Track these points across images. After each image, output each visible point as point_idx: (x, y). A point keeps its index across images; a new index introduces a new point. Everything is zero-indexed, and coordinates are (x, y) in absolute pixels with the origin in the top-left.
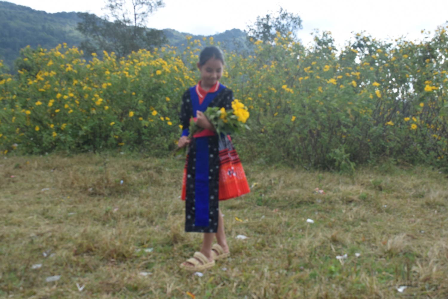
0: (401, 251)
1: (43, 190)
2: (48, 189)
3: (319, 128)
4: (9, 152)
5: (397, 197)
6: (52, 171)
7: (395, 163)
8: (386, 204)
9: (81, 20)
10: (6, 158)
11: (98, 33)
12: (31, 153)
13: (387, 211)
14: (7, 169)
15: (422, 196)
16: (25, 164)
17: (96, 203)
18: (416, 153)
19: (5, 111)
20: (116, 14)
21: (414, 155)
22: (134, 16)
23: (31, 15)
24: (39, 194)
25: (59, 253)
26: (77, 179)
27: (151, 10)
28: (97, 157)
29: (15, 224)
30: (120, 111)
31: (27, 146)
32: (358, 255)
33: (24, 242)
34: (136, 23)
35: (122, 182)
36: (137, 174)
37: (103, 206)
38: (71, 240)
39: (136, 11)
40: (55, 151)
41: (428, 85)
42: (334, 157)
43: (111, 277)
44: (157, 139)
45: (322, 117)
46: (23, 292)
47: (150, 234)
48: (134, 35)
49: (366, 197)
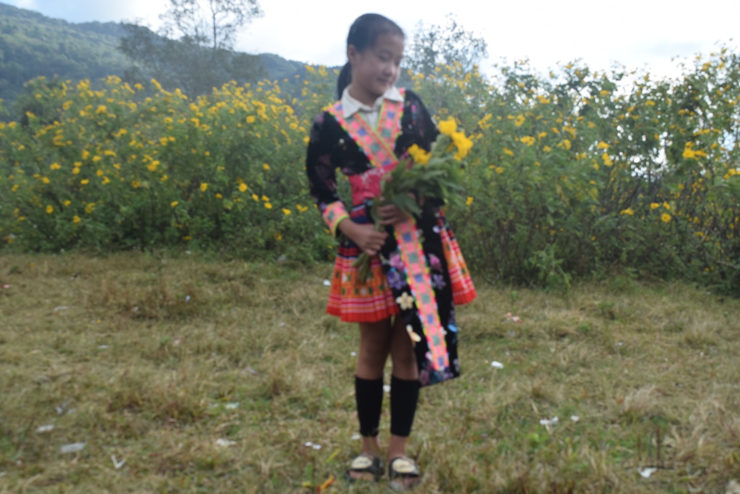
0: (647, 414)
1: (56, 309)
2: (64, 307)
3: (512, 216)
5: (639, 331)
6: (72, 278)
7: (636, 276)
8: (621, 341)
9: (127, 34)
11: (154, 57)
12: (38, 250)
13: (623, 352)
15: (680, 329)
16: (28, 266)
17: (145, 330)
18: (670, 260)
20: (184, 25)
21: (667, 263)
22: (212, 30)
23: (42, 27)
24: (49, 315)
25: (82, 407)
26: (113, 292)
27: (241, 22)
28: (146, 258)
29: (9, 362)
30: (187, 183)
31: (31, 238)
32: (575, 418)
33: (24, 390)
34: (215, 41)
35: (188, 298)
36: (214, 286)
37: (157, 335)
38: (102, 388)
39: (216, 22)
40: (78, 246)
41: (690, 149)
42: (538, 265)
43: (170, 447)
44: (247, 230)
45: (517, 198)
46: (23, 468)
47: (234, 381)
48: (213, 61)
49: (589, 328)
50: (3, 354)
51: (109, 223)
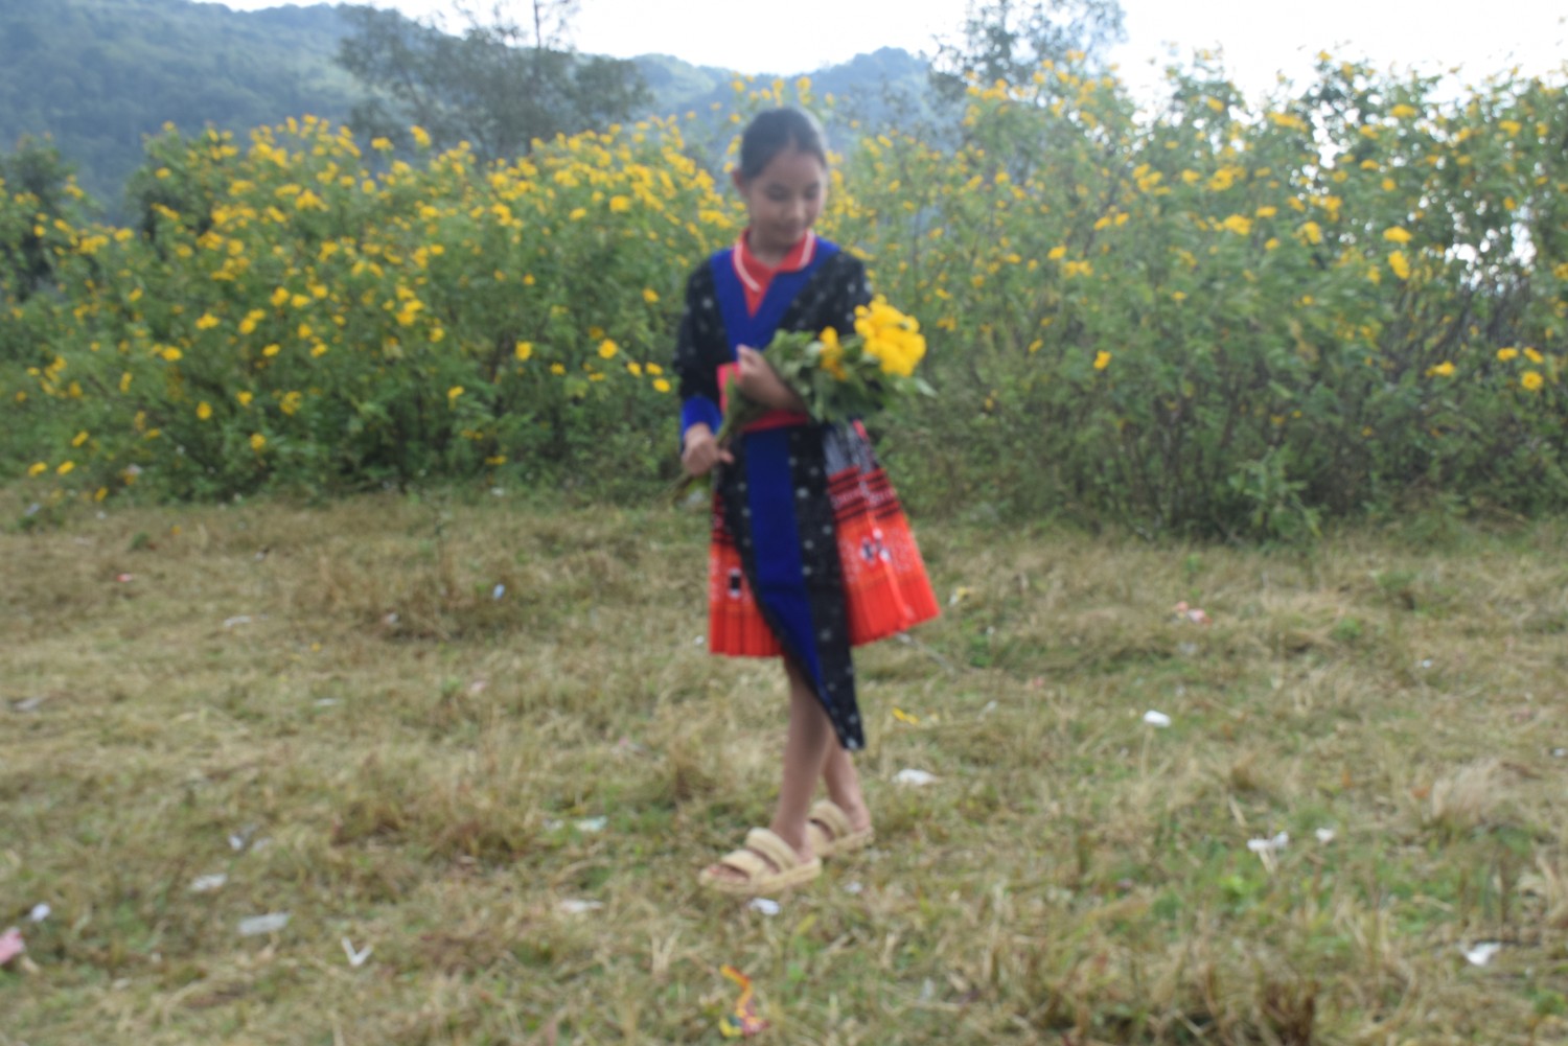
0: (1482, 821)
1: (228, 623)
2: (245, 619)
3: (1187, 390)
4: (112, 493)
5: (1470, 633)
6: (259, 556)
7: (1463, 510)
8: (1429, 657)
9: (351, 31)
10: (101, 515)
11: (412, 74)
12: (187, 497)
13: (1434, 681)
14: (106, 553)
15: (1558, 626)
16: (168, 534)
17: (410, 663)
18: (1539, 473)
19: (97, 354)
21: (1531, 481)
22: (531, 12)
24: (214, 636)
25: (281, 837)
26: (343, 583)
28: (411, 506)
29: (134, 741)
30: (488, 344)
31: (172, 473)
32: (1325, 835)
33: (164, 801)
34: (538, 35)
35: (499, 590)
36: (552, 563)
37: (435, 674)
38: (323, 794)
40: (268, 487)
42: (1248, 492)
43: (462, 918)
44: (619, 440)
45: (1199, 351)
46: (162, 970)
47: (595, 770)
48: (536, 78)
49: (1358, 632)
50: (122, 723)
51: (331, 434)
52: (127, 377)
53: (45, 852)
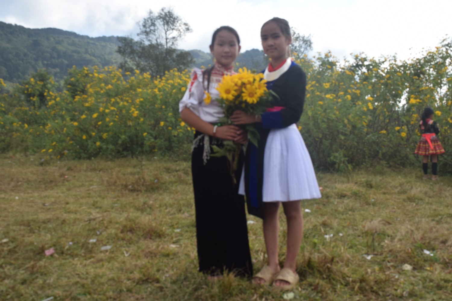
1: (91, 187)
2: (95, 187)
3: (321, 136)
4: (61, 157)
5: (384, 193)
6: (98, 172)
7: (388, 165)
8: (374, 199)
9: (120, 44)
10: (59, 162)
11: (135, 55)
12: (80, 158)
13: (374, 204)
14: (61, 171)
15: (404, 192)
16: (76, 167)
17: (136, 197)
18: (407, 157)
19: (57, 123)
20: (151, 39)
21: (405, 158)
22: (165, 40)
23: (76, 40)
24: (88, 190)
25: (109, 231)
26: (119, 179)
27: (180, 36)
28: (134, 161)
29: (72, 213)
30: (153, 122)
31: (76, 152)
32: (341, 235)
33: (81, 224)
34: (167, 46)
35: (156, 181)
36: (169, 175)
37: (141, 199)
38: (117, 223)
39: (167, 36)
40: (100, 156)
41: (413, 98)
42: (334, 160)
43: (149, 248)
44: (185, 146)
45: (323, 126)
46: (85, 256)
47: (179, 219)
48: (166, 57)
49: (357, 192)
50: (69, 208)
51: (115, 144)
52: (65, 129)
53: (56, 234)
